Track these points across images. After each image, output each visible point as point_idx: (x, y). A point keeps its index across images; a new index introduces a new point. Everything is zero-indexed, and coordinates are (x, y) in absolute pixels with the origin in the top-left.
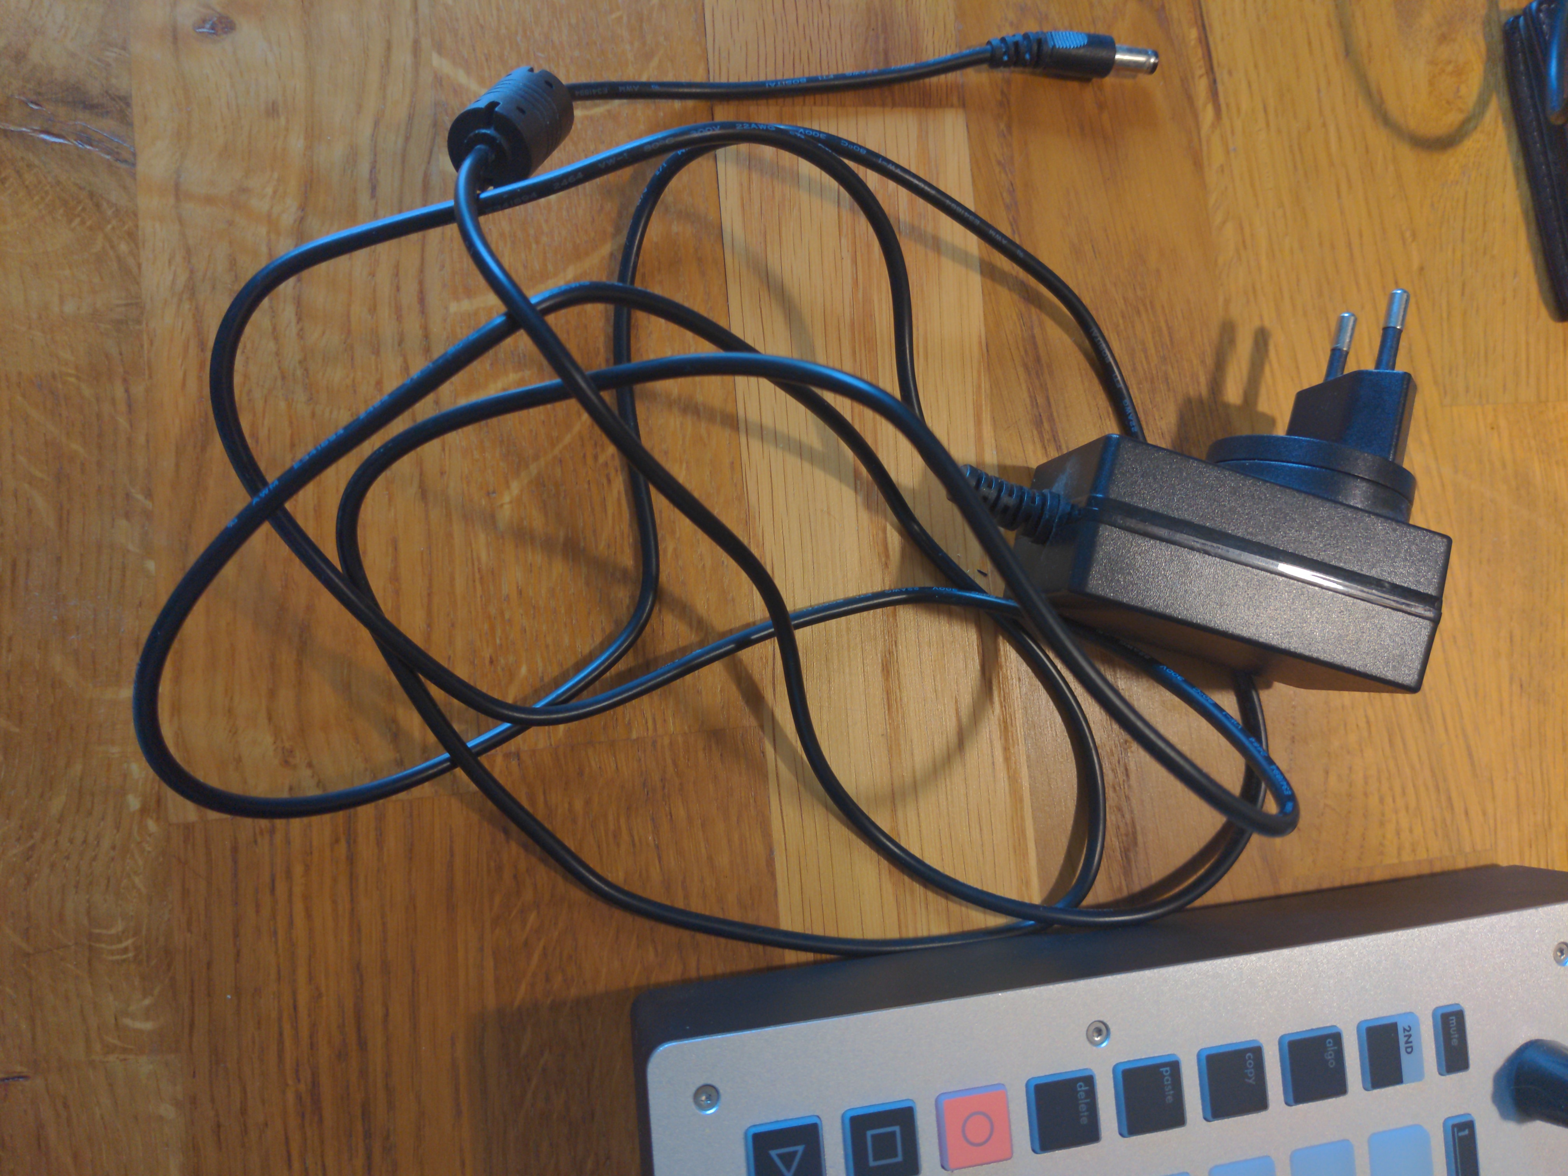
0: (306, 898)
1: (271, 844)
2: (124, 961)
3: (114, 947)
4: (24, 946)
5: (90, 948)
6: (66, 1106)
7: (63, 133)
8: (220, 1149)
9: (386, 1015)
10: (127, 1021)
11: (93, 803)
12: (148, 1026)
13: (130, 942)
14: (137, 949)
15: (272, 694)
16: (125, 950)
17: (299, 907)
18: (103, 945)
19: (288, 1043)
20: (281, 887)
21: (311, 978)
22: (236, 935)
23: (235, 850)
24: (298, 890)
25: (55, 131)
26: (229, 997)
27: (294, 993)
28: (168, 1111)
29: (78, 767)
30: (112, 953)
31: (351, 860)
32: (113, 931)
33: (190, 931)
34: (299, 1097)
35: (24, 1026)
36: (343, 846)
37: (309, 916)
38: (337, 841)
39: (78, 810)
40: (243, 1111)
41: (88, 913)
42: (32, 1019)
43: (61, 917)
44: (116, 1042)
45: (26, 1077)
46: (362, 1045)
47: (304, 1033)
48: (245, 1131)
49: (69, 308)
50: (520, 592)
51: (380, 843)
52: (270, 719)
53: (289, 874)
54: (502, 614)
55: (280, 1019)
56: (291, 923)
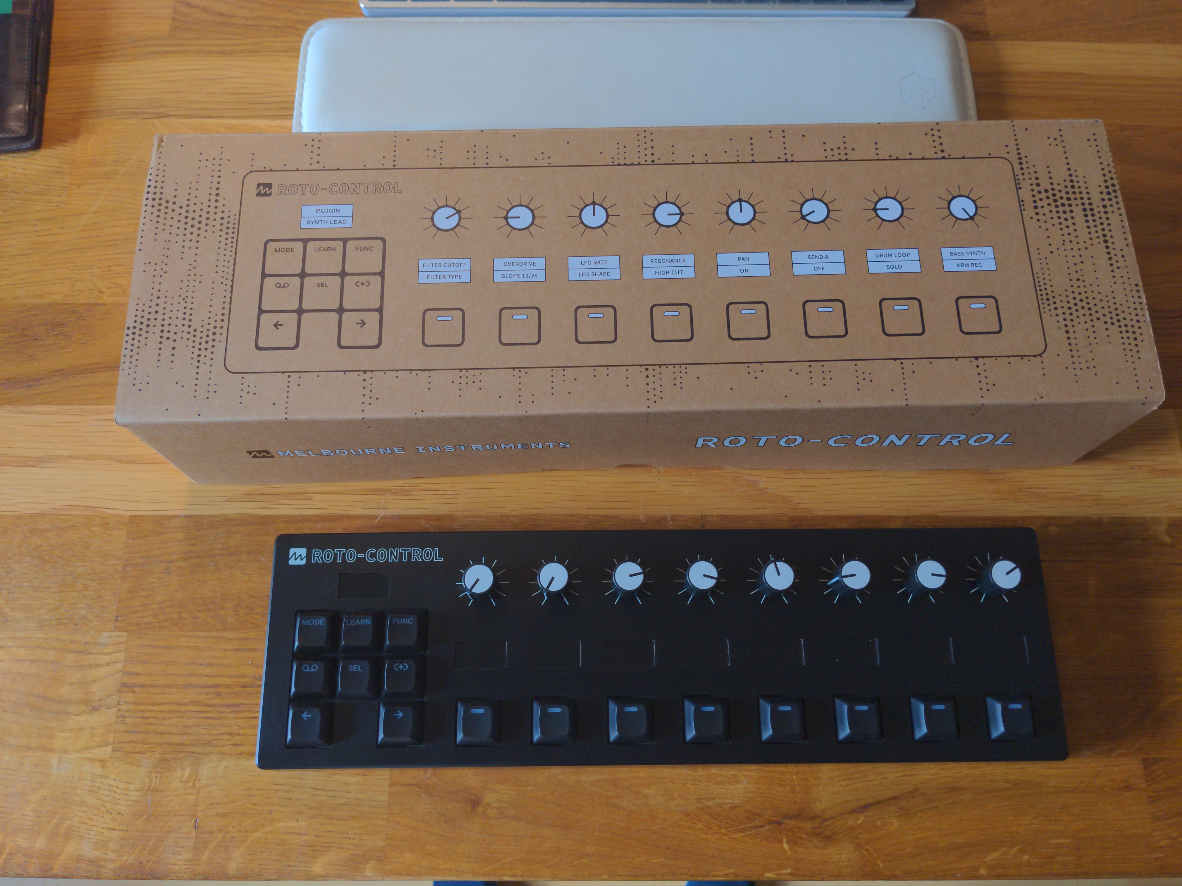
0: (153, 705)
1: (129, 717)
2: (160, 778)
3: (154, 781)
4: (145, 817)
5: (152, 791)
6: (212, 804)
8: (243, 744)
9: (207, 675)
10: (185, 778)
11: (95, 787)
12: (188, 770)
13: (153, 775)
14: (157, 772)
15: (68, 713)
16: (156, 777)
17: (156, 708)
18: (152, 786)
19: (209, 715)
20: (147, 714)
21: (185, 704)
22: (161, 733)
23: (127, 732)
24: (149, 708)
26: (185, 737)
27: (190, 711)
28: (224, 764)
29: (80, 792)
30: (156, 782)
31: (143, 686)
32: (148, 781)
33: (155, 752)
34: (230, 712)
35: (177, 819)
36: (137, 689)
37: (160, 704)
38: (134, 691)
39: (97, 793)
40: (231, 734)
41: (138, 791)
42: (175, 815)
43: (138, 801)
44: (192, 783)
45: (197, 820)
46: (218, 686)
47: (206, 708)
48: (239, 734)
50: (50, 611)
51: (138, 674)
52: (78, 715)
53: (142, 711)
54: (58, 619)
55: (198, 718)
56: (162, 711)
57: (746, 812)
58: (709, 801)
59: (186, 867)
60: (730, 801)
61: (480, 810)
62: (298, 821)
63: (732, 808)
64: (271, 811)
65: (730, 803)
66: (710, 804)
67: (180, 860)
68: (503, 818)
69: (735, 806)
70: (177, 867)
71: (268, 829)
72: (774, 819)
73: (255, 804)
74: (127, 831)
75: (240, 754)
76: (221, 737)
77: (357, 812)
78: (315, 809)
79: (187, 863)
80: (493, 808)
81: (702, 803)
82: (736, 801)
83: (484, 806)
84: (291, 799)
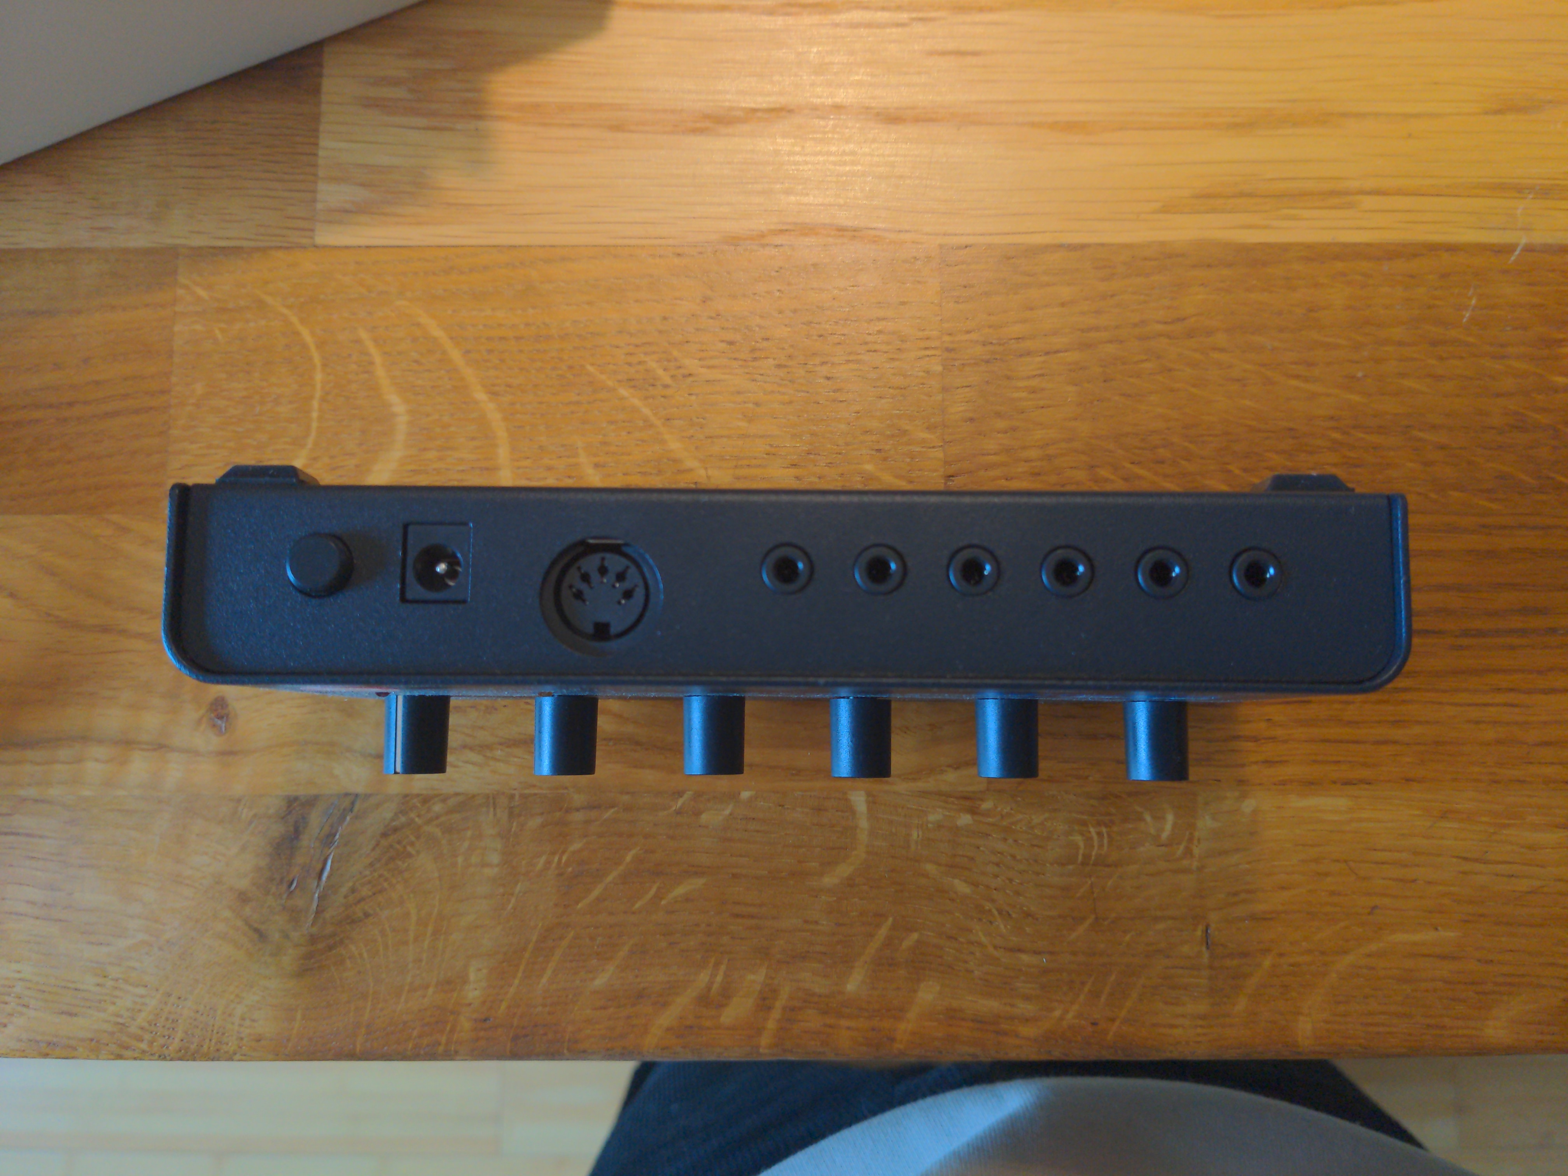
2: (1109, 836)
3: (1096, 843)
4: (1088, 922)
5: (1095, 865)
6: (1236, 894)
7: (322, 858)
10: (1165, 835)
11: (963, 856)
12: (1170, 818)
13: (1092, 830)
14: (1099, 824)
16: (1100, 834)
18: (1094, 853)
25: (320, 866)
28: (1249, 805)
29: (930, 868)
30: (1101, 846)
32: (1081, 844)
33: (1087, 777)
35: (1161, 926)
39: (969, 869)
41: (1063, 865)
42: (1156, 919)
43: (1065, 888)
44: (1182, 846)
45: (1207, 927)
49: (495, 858)
59: (1199, 1030)
64: (1374, 908)
67: (1183, 1016)
70: (1177, 1032)
71: (1374, 947)
73: (1333, 893)
74: (1051, 953)
75: (1283, 783)
78: (1471, 902)
79: (1200, 1022)
84: (1414, 881)
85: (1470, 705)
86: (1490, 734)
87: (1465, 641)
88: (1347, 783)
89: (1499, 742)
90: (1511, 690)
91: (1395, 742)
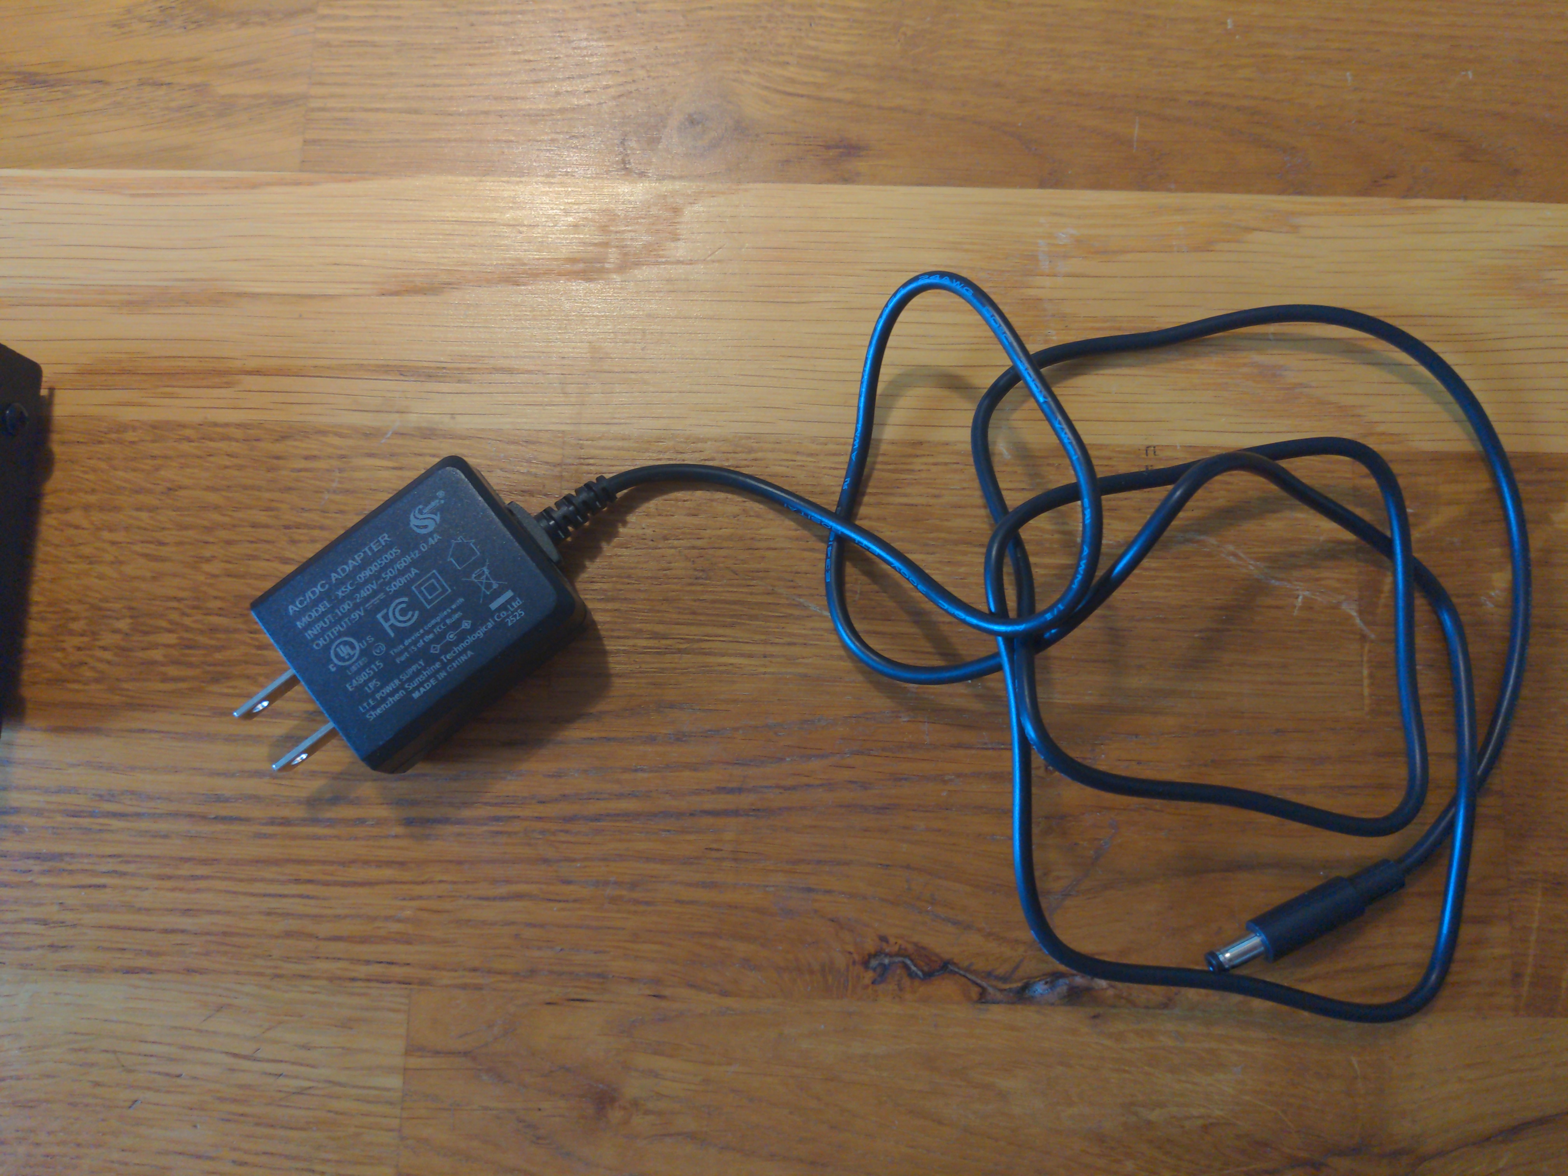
57: (1238, 1137)
58: (1153, 1110)
60: (1202, 1111)
61: (615, 1115)
62: (195, 1126)
63: (1205, 1128)
64: (135, 1101)
65: (1200, 1117)
66: (1154, 1115)
68: (670, 1135)
69: (1212, 1124)
72: (1303, 1154)
73: (97, 1084)
75: (65, 969)
76: (24, 927)
77: (329, 1111)
78: (234, 1101)
80: (647, 1112)
81: (1136, 1114)
82: (1218, 1113)
83: (624, 1108)
84: (179, 1076)
85: (265, 895)
86: (281, 925)
87: (270, 830)
88: (130, 971)
89: (289, 934)
90: (310, 881)
91: (183, 931)
